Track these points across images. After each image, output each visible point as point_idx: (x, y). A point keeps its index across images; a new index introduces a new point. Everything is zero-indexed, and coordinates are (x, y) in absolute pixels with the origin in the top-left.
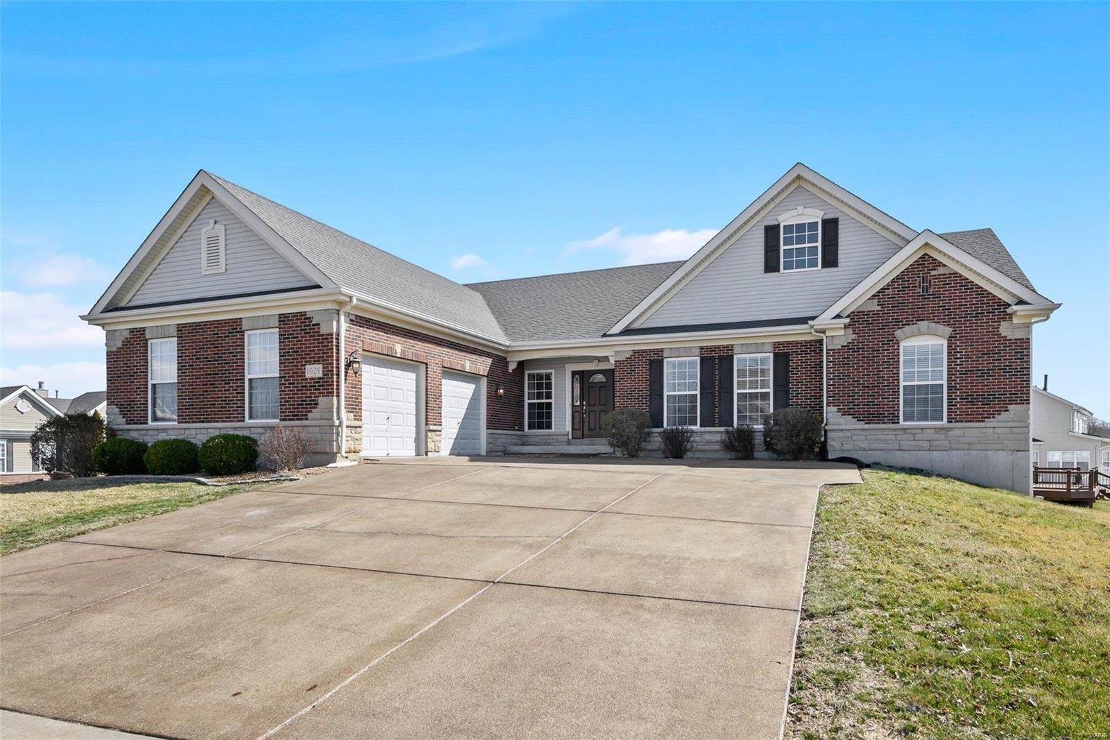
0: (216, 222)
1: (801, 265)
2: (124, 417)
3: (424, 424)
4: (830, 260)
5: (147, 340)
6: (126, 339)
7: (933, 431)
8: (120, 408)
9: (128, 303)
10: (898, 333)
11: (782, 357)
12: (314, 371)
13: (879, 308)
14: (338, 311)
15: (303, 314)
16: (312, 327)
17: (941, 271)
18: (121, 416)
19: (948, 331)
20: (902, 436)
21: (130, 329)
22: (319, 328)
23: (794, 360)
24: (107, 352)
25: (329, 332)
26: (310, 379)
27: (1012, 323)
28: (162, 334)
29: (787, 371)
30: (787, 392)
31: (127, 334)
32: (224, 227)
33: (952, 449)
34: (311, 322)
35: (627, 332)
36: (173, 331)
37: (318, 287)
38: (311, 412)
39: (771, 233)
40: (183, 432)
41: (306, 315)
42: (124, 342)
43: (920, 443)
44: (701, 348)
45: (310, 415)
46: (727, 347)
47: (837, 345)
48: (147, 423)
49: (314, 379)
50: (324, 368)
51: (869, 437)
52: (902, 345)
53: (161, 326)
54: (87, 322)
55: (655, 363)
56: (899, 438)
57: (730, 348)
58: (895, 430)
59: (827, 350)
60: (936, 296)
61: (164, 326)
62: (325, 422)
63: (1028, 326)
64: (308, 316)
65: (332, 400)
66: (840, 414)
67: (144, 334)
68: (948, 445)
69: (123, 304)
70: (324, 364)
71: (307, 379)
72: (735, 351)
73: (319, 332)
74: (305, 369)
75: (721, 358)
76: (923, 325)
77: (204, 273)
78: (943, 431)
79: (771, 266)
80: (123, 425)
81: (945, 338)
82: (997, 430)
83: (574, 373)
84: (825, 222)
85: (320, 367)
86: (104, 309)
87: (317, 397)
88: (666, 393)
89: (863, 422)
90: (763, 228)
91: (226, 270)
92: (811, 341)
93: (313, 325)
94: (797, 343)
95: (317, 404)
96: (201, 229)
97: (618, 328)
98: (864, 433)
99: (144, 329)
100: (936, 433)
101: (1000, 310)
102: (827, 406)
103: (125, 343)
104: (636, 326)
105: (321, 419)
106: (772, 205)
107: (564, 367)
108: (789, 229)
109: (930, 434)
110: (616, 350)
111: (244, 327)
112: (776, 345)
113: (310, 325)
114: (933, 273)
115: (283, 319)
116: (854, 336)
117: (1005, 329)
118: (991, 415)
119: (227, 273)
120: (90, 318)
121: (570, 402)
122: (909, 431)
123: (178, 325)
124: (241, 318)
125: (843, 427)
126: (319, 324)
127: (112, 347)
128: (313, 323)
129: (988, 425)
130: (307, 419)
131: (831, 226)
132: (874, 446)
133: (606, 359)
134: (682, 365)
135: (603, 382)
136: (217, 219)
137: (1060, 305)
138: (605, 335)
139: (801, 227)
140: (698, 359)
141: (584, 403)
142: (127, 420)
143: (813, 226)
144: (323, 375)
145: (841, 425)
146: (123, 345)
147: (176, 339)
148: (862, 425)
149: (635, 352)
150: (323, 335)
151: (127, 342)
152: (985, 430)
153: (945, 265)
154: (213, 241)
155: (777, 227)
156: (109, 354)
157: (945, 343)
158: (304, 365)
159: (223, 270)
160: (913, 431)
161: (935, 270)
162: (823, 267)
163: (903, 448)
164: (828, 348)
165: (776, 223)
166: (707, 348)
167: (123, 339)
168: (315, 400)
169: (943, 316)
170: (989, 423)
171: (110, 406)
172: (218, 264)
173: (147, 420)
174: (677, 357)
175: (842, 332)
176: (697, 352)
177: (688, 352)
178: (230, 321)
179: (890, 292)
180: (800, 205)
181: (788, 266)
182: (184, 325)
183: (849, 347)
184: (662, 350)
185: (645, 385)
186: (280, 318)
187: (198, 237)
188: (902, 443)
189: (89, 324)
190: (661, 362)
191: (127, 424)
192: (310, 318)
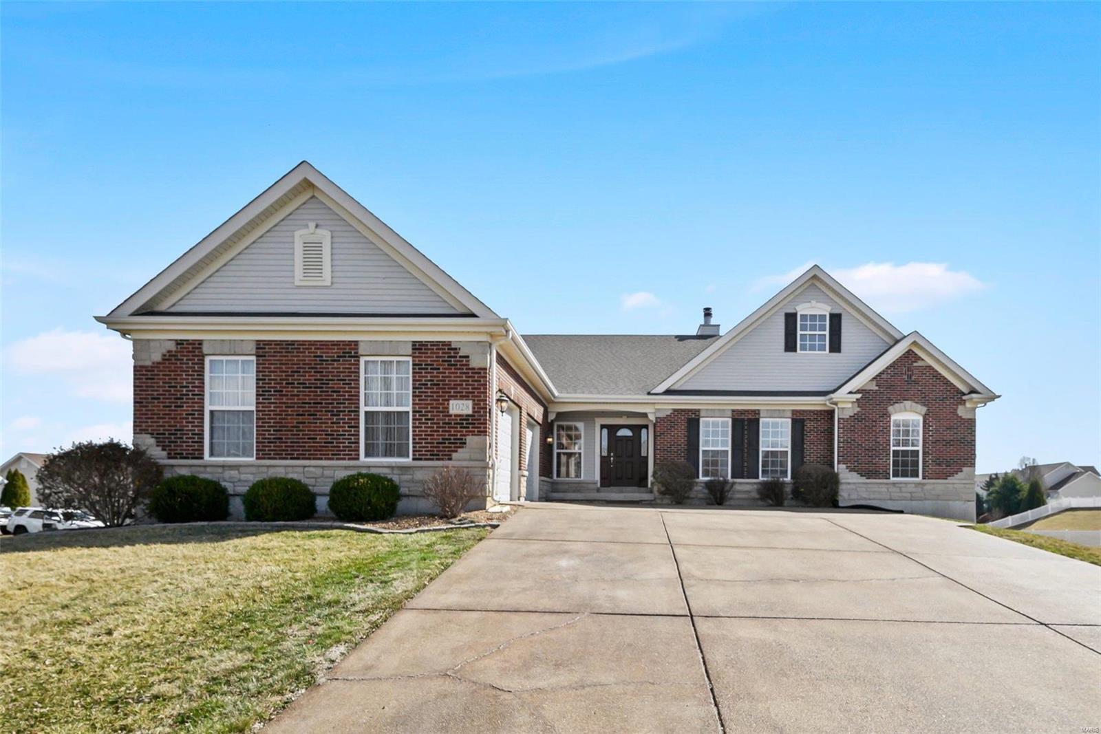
0: (317, 226)
1: (812, 348)
2: (163, 450)
3: (517, 468)
4: (835, 347)
5: (203, 356)
6: (169, 352)
7: (913, 485)
8: (156, 438)
9: (169, 308)
10: (890, 409)
11: (799, 422)
12: (460, 407)
13: (877, 388)
14: (490, 344)
15: (449, 344)
16: (458, 359)
17: (920, 363)
18: (160, 448)
19: (924, 410)
20: (892, 489)
21: (176, 340)
22: (468, 361)
23: (809, 425)
24: (135, 367)
25: (482, 366)
26: (456, 416)
27: (965, 407)
28: (232, 349)
29: (803, 435)
30: (802, 452)
31: (172, 346)
32: (330, 233)
33: (926, 499)
34: (458, 353)
35: (668, 392)
36: (252, 348)
37: (473, 315)
38: (456, 451)
39: (791, 319)
40: (265, 469)
41: (450, 345)
42: (164, 355)
43: (904, 495)
44: (733, 411)
45: (454, 455)
46: (754, 411)
47: (846, 415)
48: (202, 458)
49: (460, 416)
50: (474, 404)
51: (869, 489)
52: (893, 418)
53: (230, 340)
54: (106, 326)
55: (692, 421)
56: (890, 490)
57: (757, 412)
58: (887, 484)
59: (839, 419)
60: (916, 382)
61: (235, 340)
62: (476, 464)
63: (974, 409)
64: (453, 346)
65: (486, 440)
66: (848, 470)
67: (200, 348)
68: (923, 496)
69: (163, 307)
70: (474, 400)
71: (451, 416)
72: (761, 415)
73: (469, 365)
74: (448, 404)
75: (749, 420)
76: (908, 403)
77: (297, 283)
78: (920, 486)
79: (790, 346)
80: (163, 459)
81: (921, 414)
82: (955, 486)
83: (603, 427)
84: (832, 316)
85: (470, 403)
86: (134, 312)
87: (465, 435)
88: (702, 448)
89: (865, 478)
90: (783, 314)
91: (332, 283)
92: (821, 411)
93: (460, 357)
94: (811, 411)
95: (465, 443)
96: (294, 231)
97: (662, 388)
98: (865, 486)
99: (200, 342)
100: (916, 487)
101: (958, 396)
102: (838, 464)
103: (167, 357)
104: (676, 387)
105: (471, 460)
106: (792, 297)
107: (594, 420)
108: (804, 317)
109: (911, 488)
110: (657, 407)
111: (361, 352)
112: (794, 412)
113: (456, 357)
114: (915, 364)
115: (418, 347)
116: (859, 409)
117: (961, 411)
118: (951, 474)
119: (333, 287)
120: (110, 321)
121: (599, 453)
122: (897, 485)
123: (257, 341)
124: (357, 341)
125: (850, 481)
126: (468, 357)
127: (145, 360)
128: (460, 354)
129: (951, 481)
130: (450, 459)
131: (836, 320)
132: (872, 496)
133: (645, 415)
134: (715, 425)
135: (630, 437)
136: (320, 222)
137: (999, 396)
138: (649, 394)
139: (813, 317)
140: (730, 420)
141: (612, 454)
142: (169, 454)
143: (822, 317)
144: (473, 412)
145: (848, 479)
146: (164, 360)
147: (254, 358)
148: (864, 480)
149: (675, 410)
150: (474, 369)
151: (169, 357)
152: (948, 485)
153: (923, 360)
154: (313, 249)
155: (795, 315)
156: (137, 369)
157: (921, 419)
158: (448, 400)
159: (329, 284)
160: (900, 485)
161: (915, 362)
162: (830, 351)
163: (893, 498)
164: (840, 417)
165: (795, 311)
166: (738, 411)
167: (164, 351)
168: (462, 439)
169: (923, 399)
170: (950, 480)
171: (138, 436)
172: (320, 275)
173: (203, 454)
174: (712, 417)
175: (850, 405)
176: (730, 414)
177: (721, 414)
178: (342, 343)
179: (883, 376)
180: (813, 299)
181: (803, 348)
182: (269, 343)
183: (855, 418)
184: (699, 411)
185: (683, 440)
186: (413, 345)
187: (289, 240)
188: (892, 494)
189: (108, 328)
190: (698, 421)
191: (169, 458)
192: (456, 349)
